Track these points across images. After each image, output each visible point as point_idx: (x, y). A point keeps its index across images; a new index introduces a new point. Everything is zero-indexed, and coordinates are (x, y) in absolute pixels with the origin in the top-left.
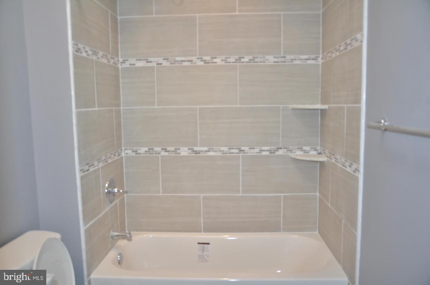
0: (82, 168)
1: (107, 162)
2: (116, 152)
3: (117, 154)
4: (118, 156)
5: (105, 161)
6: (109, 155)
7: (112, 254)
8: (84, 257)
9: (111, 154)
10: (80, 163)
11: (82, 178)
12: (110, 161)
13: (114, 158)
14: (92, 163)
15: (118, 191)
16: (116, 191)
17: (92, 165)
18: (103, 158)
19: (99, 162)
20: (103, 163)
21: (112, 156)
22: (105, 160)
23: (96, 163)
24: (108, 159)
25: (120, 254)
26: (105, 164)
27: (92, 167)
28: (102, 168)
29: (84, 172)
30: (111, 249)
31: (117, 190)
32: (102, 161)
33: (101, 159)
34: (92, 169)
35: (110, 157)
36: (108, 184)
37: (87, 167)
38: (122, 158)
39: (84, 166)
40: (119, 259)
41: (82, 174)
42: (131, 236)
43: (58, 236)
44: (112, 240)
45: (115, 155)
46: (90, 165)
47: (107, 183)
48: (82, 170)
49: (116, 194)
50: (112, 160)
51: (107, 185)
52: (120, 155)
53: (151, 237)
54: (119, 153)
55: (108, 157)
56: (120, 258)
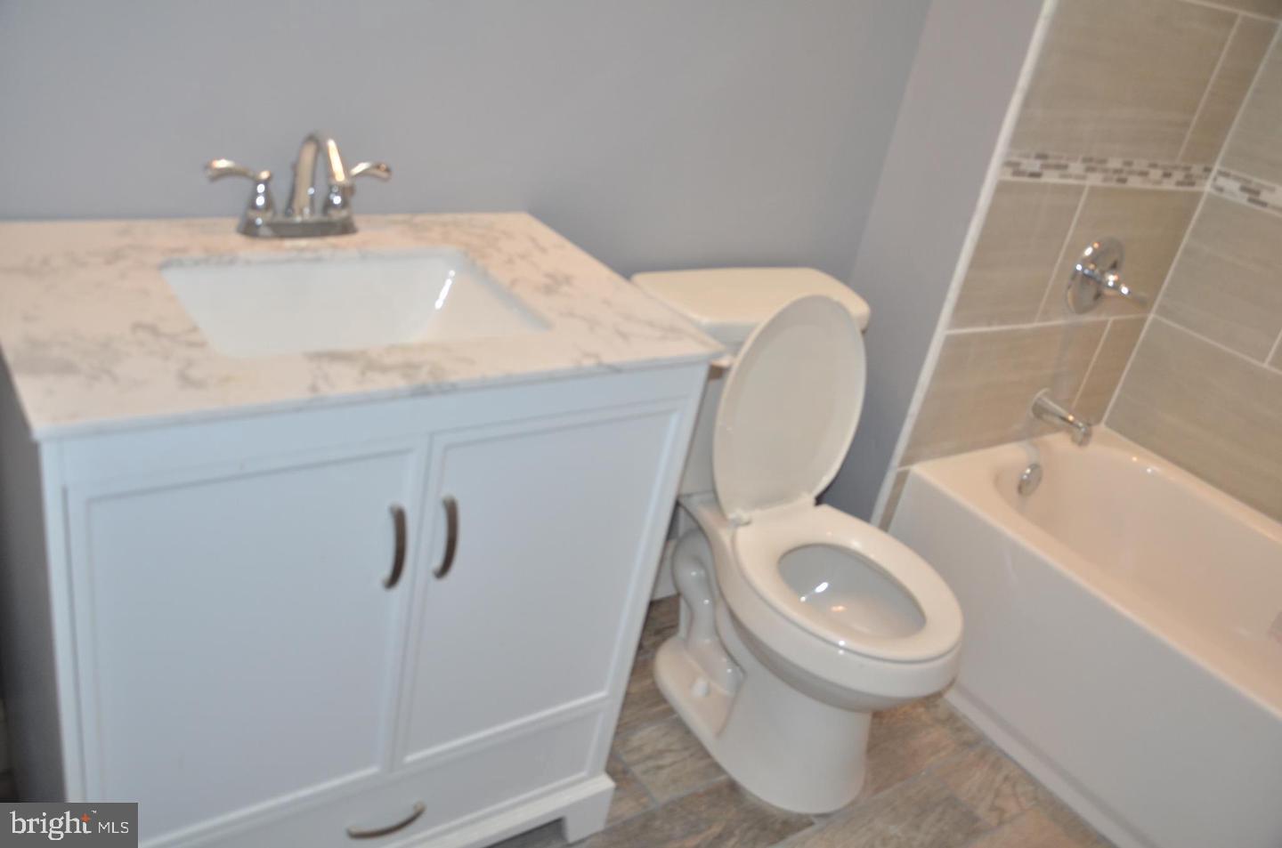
0: (1015, 159)
1: (1123, 181)
2: (1176, 168)
3: (1179, 175)
4: (1179, 183)
5: (1116, 177)
6: (1140, 164)
7: (1013, 455)
8: (914, 408)
9: (1154, 166)
10: (1015, 141)
11: (1002, 188)
12: (1135, 182)
13: (1159, 183)
14: (1063, 162)
15: (1116, 286)
16: (1111, 284)
17: (1058, 167)
18: (1114, 163)
19: (1090, 170)
20: (1105, 180)
21: (1156, 174)
22: (1117, 171)
23: (1076, 167)
24: (1131, 173)
25: (1035, 467)
26: (1113, 184)
27: (1056, 173)
28: (1093, 190)
29: (1017, 173)
30: (1016, 438)
31: (1115, 282)
32: (1105, 171)
33: (1103, 161)
34: (1051, 178)
35: (1144, 174)
36: (1095, 250)
37: (1035, 165)
38: (1196, 197)
39: (1027, 156)
40: (1025, 477)
41: (1009, 178)
42: (1087, 435)
43: (858, 308)
44: (1031, 415)
45: (1167, 175)
46: (1051, 161)
47: (1092, 246)
48: (1013, 166)
49: (1107, 292)
50: (1149, 186)
51: (1088, 252)
52: (1192, 184)
53: (1149, 470)
54: (1188, 176)
55: (1136, 167)
56: (1028, 475)
